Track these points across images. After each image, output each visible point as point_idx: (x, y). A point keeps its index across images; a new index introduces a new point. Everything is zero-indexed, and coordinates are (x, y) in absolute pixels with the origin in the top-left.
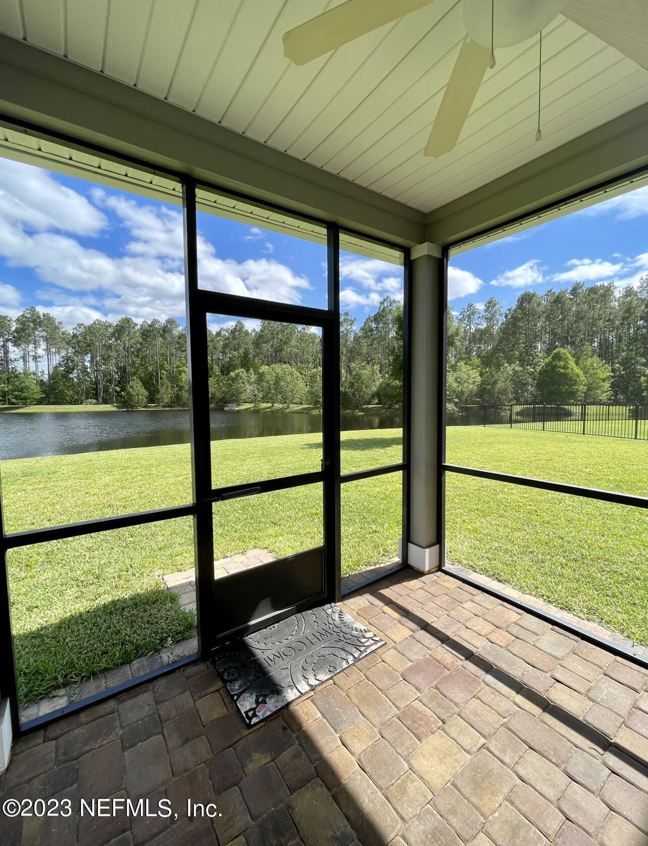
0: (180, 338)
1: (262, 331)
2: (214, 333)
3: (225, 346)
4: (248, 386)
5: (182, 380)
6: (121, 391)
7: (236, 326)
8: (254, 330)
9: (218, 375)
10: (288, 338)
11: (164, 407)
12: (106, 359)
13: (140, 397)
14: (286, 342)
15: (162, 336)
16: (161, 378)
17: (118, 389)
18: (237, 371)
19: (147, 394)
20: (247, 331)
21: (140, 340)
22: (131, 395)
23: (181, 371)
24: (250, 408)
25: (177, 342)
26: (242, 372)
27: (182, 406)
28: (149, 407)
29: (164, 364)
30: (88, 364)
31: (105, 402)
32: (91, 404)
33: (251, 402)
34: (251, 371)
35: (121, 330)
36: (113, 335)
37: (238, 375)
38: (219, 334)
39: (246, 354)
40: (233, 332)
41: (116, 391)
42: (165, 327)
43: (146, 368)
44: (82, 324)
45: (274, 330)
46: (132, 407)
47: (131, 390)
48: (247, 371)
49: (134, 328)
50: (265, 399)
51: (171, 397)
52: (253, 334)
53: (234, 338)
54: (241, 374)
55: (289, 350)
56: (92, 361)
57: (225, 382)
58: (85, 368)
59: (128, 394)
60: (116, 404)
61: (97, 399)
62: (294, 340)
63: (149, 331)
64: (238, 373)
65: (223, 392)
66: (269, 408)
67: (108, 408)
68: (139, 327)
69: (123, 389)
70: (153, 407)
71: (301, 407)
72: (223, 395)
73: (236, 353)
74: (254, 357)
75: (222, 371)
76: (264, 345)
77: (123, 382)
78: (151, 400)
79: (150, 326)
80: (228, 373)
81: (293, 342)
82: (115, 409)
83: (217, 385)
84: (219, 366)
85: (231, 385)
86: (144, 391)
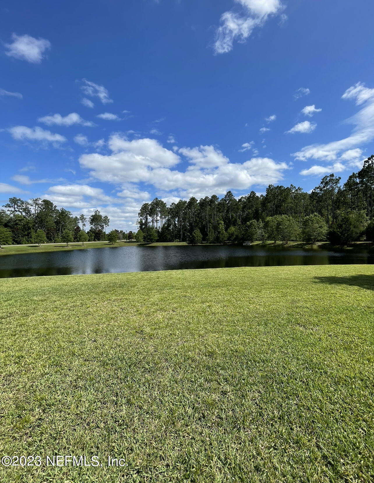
0: (219, 205)
1: (267, 195)
2: (238, 200)
3: (244, 207)
4: (258, 230)
5: (219, 228)
6: (190, 235)
7: (251, 194)
8: (262, 196)
9: (240, 224)
10: (285, 198)
11: (210, 243)
12: (184, 219)
13: (199, 238)
14: (284, 200)
15: (210, 205)
16: (209, 228)
17: (189, 234)
18: (251, 222)
19: (202, 236)
20: (257, 196)
21: (199, 208)
22: (194, 237)
23: (219, 223)
24: (259, 244)
25: (217, 208)
26: (254, 222)
27: (220, 243)
28: (203, 243)
29: (210, 220)
30: (176, 222)
31: (183, 241)
32: (177, 242)
33: (260, 240)
34: (260, 220)
35: (190, 204)
36: (187, 207)
37: (251, 224)
38: (240, 200)
39: (257, 211)
40: (249, 198)
41: (188, 235)
42: (211, 200)
43: (202, 223)
44: (174, 203)
45: (275, 194)
46: (195, 243)
47: (194, 234)
48: (258, 221)
49: (196, 202)
50: (269, 238)
51: (214, 238)
52: (261, 198)
53: (249, 202)
54: (253, 223)
55: (286, 205)
56: (178, 221)
57: (243, 228)
58: (175, 224)
59: (193, 236)
60: (188, 242)
61: (180, 239)
62: (289, 198)
63: (203, 203)
64: (252, 222)
65: (242, 235)
66: (272, 244)
67: (184, 244)
68: (198, 201)
69: (191, 234)
70: (205, 243)
71: (296, 244)
72: (242, 236)
73: (250, 211)
74: (262, 212)
75: (242, 222)
76: (268, 204)
77: (191, 230)
78: (204, 239)
79: (204, 200)
80: (246, 223)
81: (289, 200)
82: (187, 244)
83: (239, 230)
84: (240, 219)
85: (247, 230)
86: (201, 235)
